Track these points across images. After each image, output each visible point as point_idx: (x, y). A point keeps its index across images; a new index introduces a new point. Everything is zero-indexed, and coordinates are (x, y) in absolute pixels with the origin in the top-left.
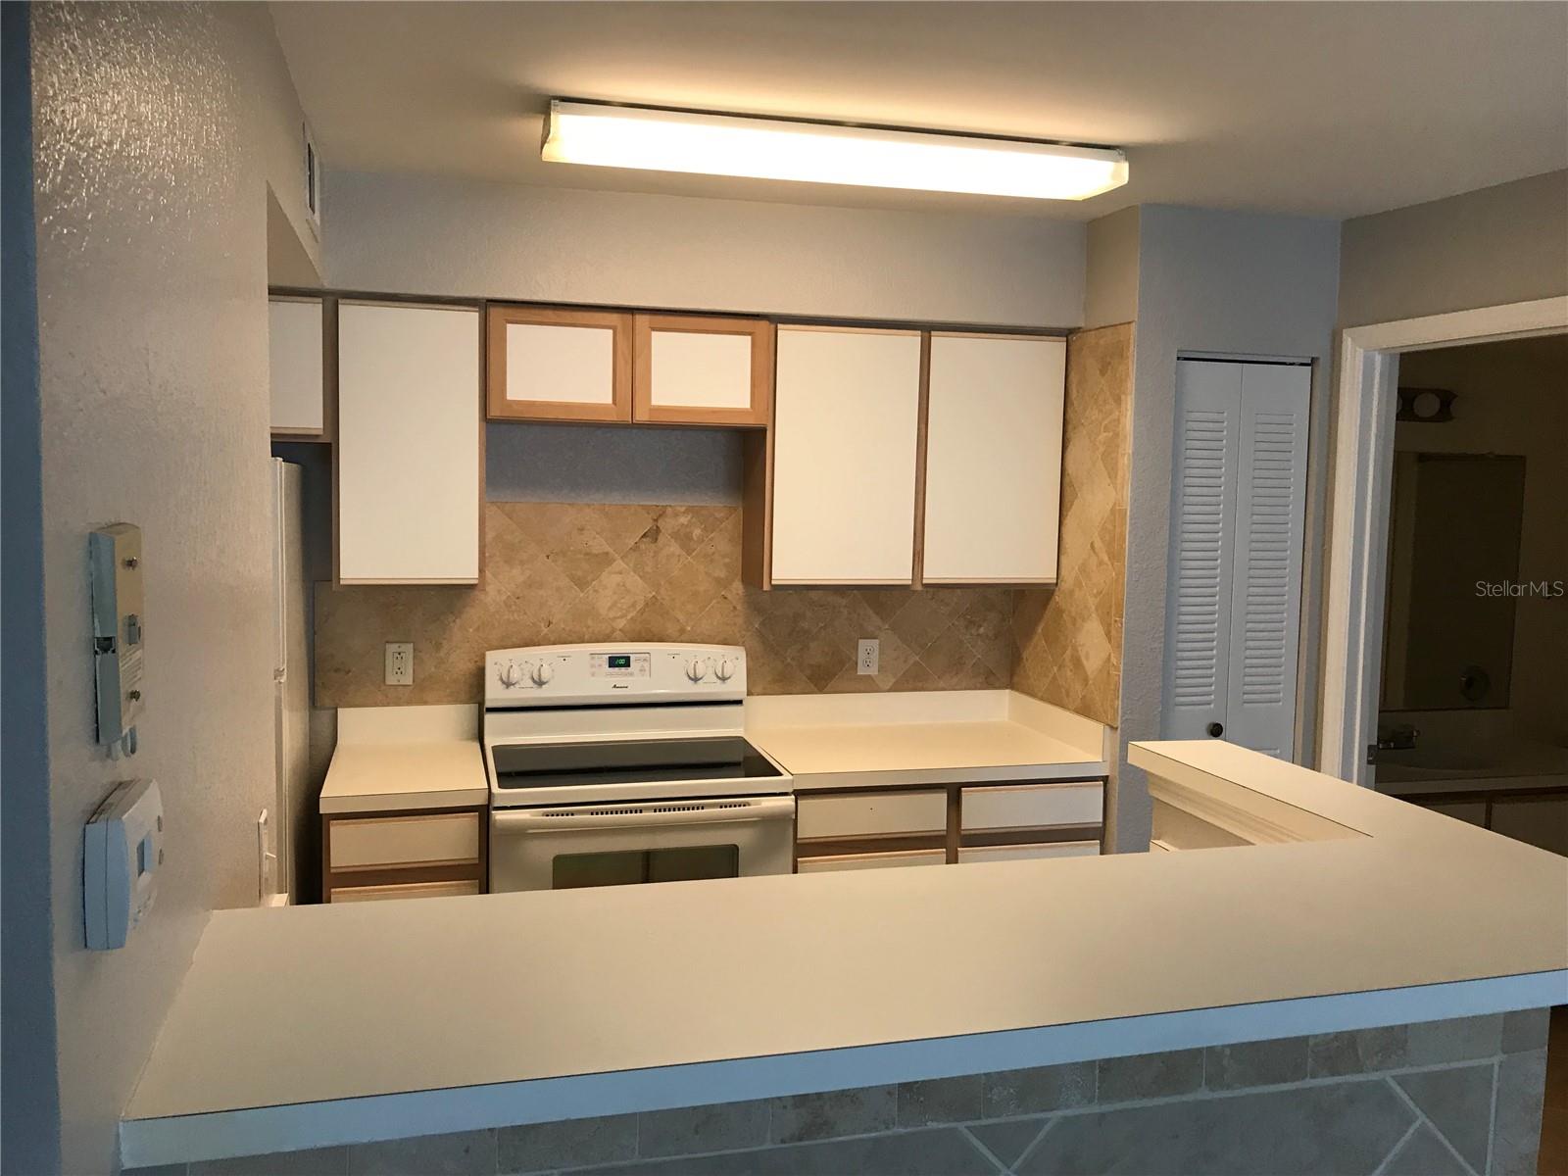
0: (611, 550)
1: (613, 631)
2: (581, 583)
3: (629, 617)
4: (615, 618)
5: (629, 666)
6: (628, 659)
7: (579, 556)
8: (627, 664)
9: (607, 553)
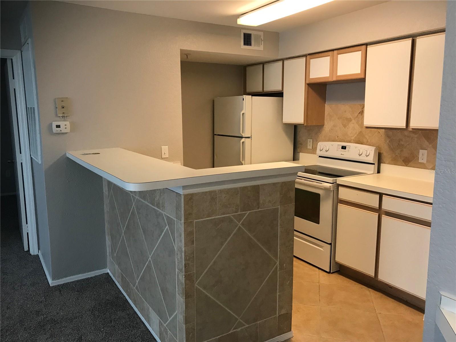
0: (352, 118)
1: (351, 140)
2: (345, 126)
3: (355, 136)
4: (352, 136)
5: (346, 149)
6: (346, 147)
7: (345, 119)
8: (345, 149)
9: (350, 118)
